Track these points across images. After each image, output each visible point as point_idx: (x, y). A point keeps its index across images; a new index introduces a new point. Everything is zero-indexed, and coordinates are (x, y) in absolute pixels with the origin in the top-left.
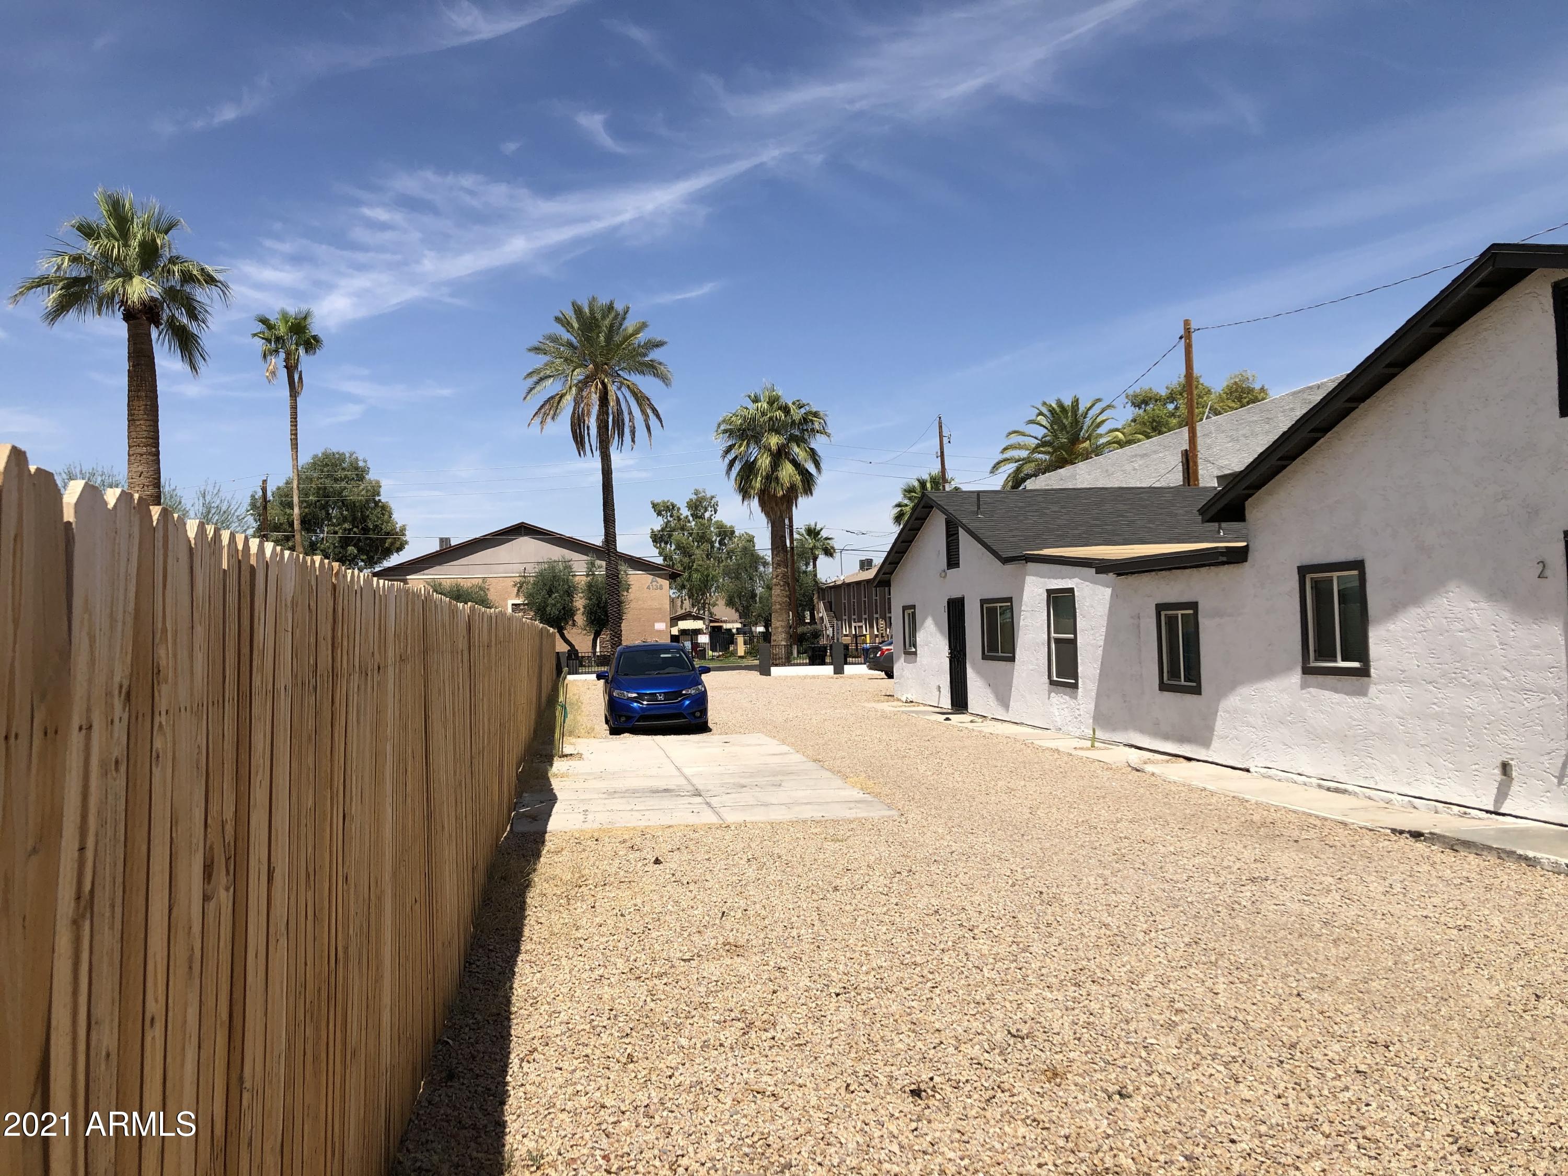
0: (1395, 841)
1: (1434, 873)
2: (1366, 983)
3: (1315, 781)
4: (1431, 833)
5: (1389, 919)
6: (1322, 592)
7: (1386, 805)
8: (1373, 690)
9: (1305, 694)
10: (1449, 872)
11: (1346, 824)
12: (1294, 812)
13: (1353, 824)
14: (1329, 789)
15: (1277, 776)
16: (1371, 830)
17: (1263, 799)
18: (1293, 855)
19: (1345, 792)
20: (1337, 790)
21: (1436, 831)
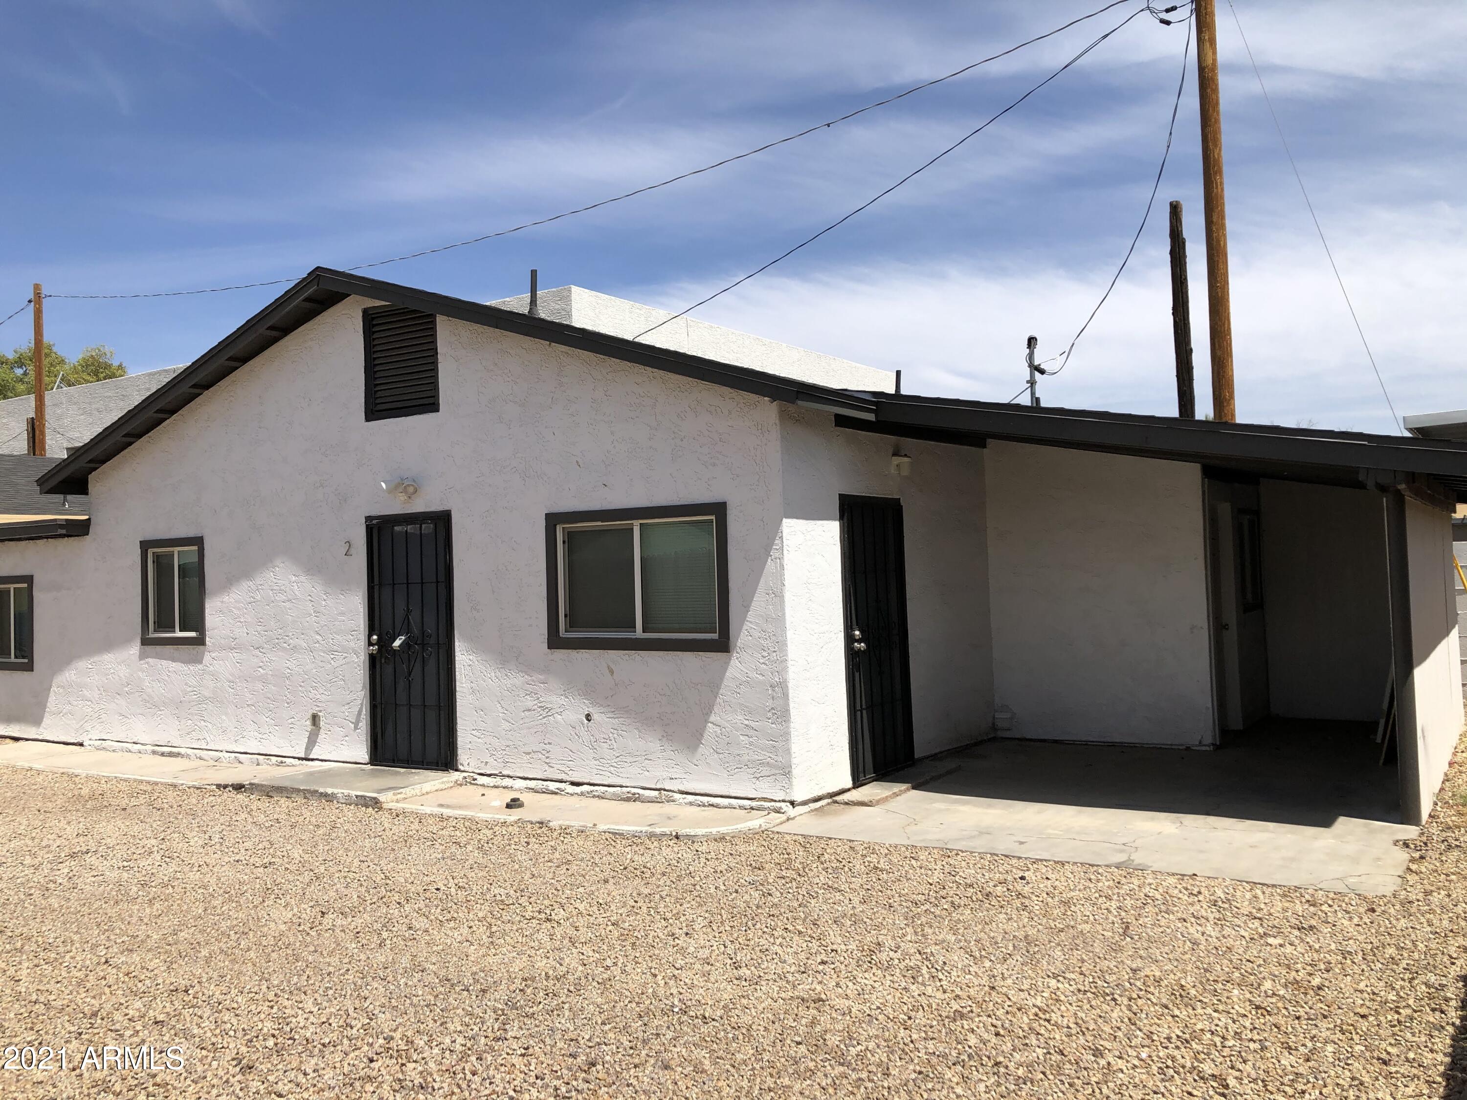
0: (220, 796)
1: (250, 820)
2: (176, 934)
3: (150, 748)
4: (251, 784)
5: (205, 869)
6: (163, 566)
7: (215, 764)
8: (207, 658)
9: (143, 664)
10: (263, 816)
11: (175, 786)
12: (126, 780)
13: (182, 785)
14: (163, 754)
15: (112, 746)
16: (198, 788)
17: (94, 772)
18: (119, 823)
19: (178, 755)
20: (171, 755)
21: (256, 781)
